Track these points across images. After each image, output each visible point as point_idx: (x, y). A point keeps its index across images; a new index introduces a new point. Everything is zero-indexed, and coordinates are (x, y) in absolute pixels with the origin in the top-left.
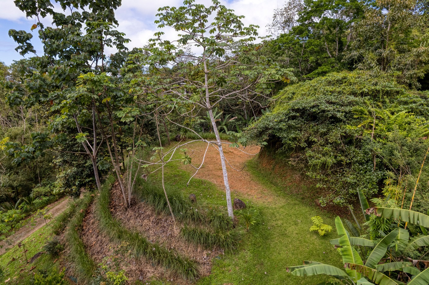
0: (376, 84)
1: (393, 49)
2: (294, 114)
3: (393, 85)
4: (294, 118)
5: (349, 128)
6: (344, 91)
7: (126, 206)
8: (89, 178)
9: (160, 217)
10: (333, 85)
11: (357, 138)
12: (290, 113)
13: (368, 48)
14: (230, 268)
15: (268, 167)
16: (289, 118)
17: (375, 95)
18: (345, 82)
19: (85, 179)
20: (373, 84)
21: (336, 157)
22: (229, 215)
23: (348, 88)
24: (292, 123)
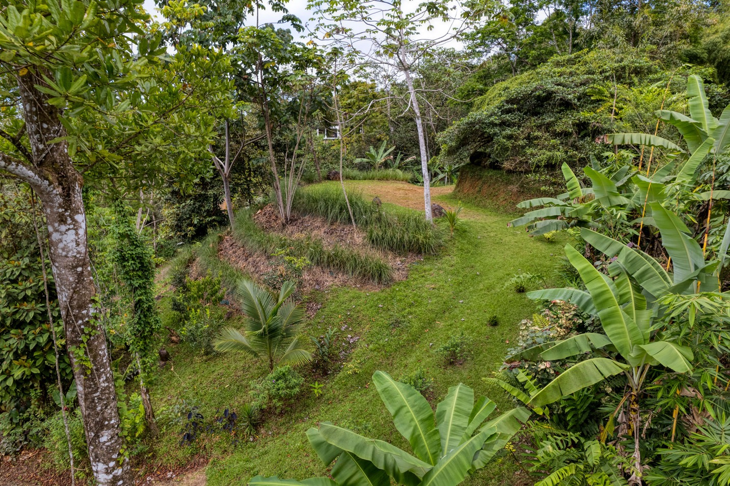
0: (622, 60)
1: (647, 15)
2: (510, 106)
3: (644, 61)
4: (508, 111)
5: (584, 115)
6: (578, 72)
7: (284, 222)
8: (210, 216)
9: (334, 227)
10: (563, 66)
11: (594, 126)
12: (503, 106)
13: (612, 20)
14: (432, 272)
15: (472, 191)
16: (503, 112)
17: (620, 75)
18: (579, 61)
19: (205, 217)
20: (617, 62)
21: (566, 152)
22: (427, 219)
23: (582, 69)
24: (507, 117)
